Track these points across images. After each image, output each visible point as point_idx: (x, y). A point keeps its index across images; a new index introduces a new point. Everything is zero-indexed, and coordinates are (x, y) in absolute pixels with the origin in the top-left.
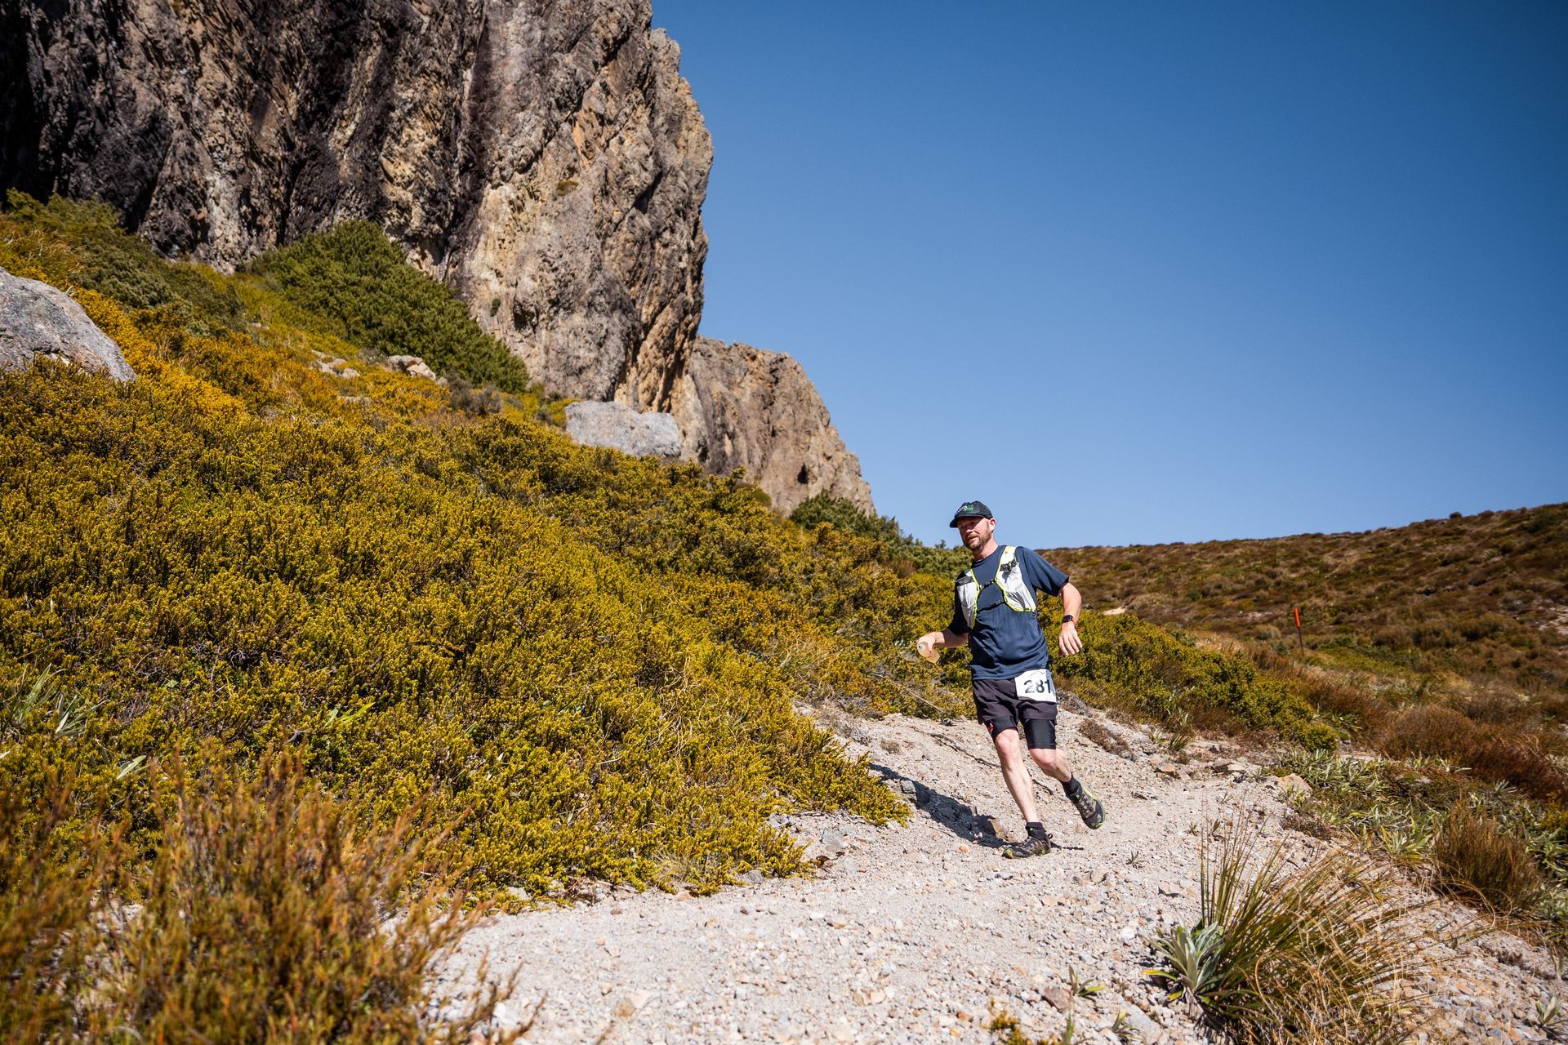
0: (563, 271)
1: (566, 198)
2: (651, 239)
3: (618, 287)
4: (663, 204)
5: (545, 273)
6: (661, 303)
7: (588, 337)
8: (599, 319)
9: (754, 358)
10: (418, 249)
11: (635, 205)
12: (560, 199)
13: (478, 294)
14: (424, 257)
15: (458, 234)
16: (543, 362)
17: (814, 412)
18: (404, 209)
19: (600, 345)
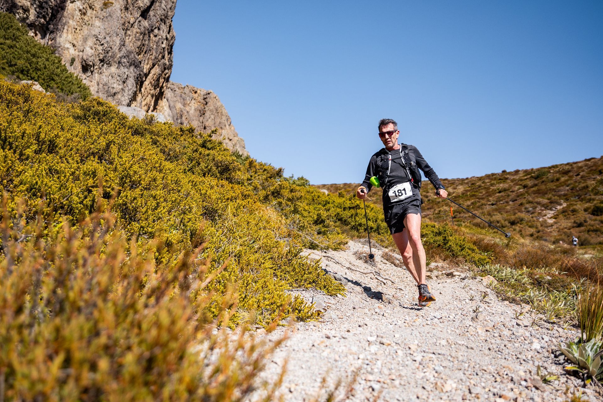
0: (106, 45)
1: (108, 10)
2: (149, 33)
3: (133, 55)
4: (154, 16)
5: (97, 46)
6: (153, 64)
7: (118, 78)
8: (123, 70)
9: (196, 92)
10: (33, 31)
11: (141, 15)
12: (105, 10)
13: (64, 55)
14: (36, 35)
15: (53, 25)
16: (96, 89)
17: (224, 118)
18: (26, 10)
19: (124, 82)
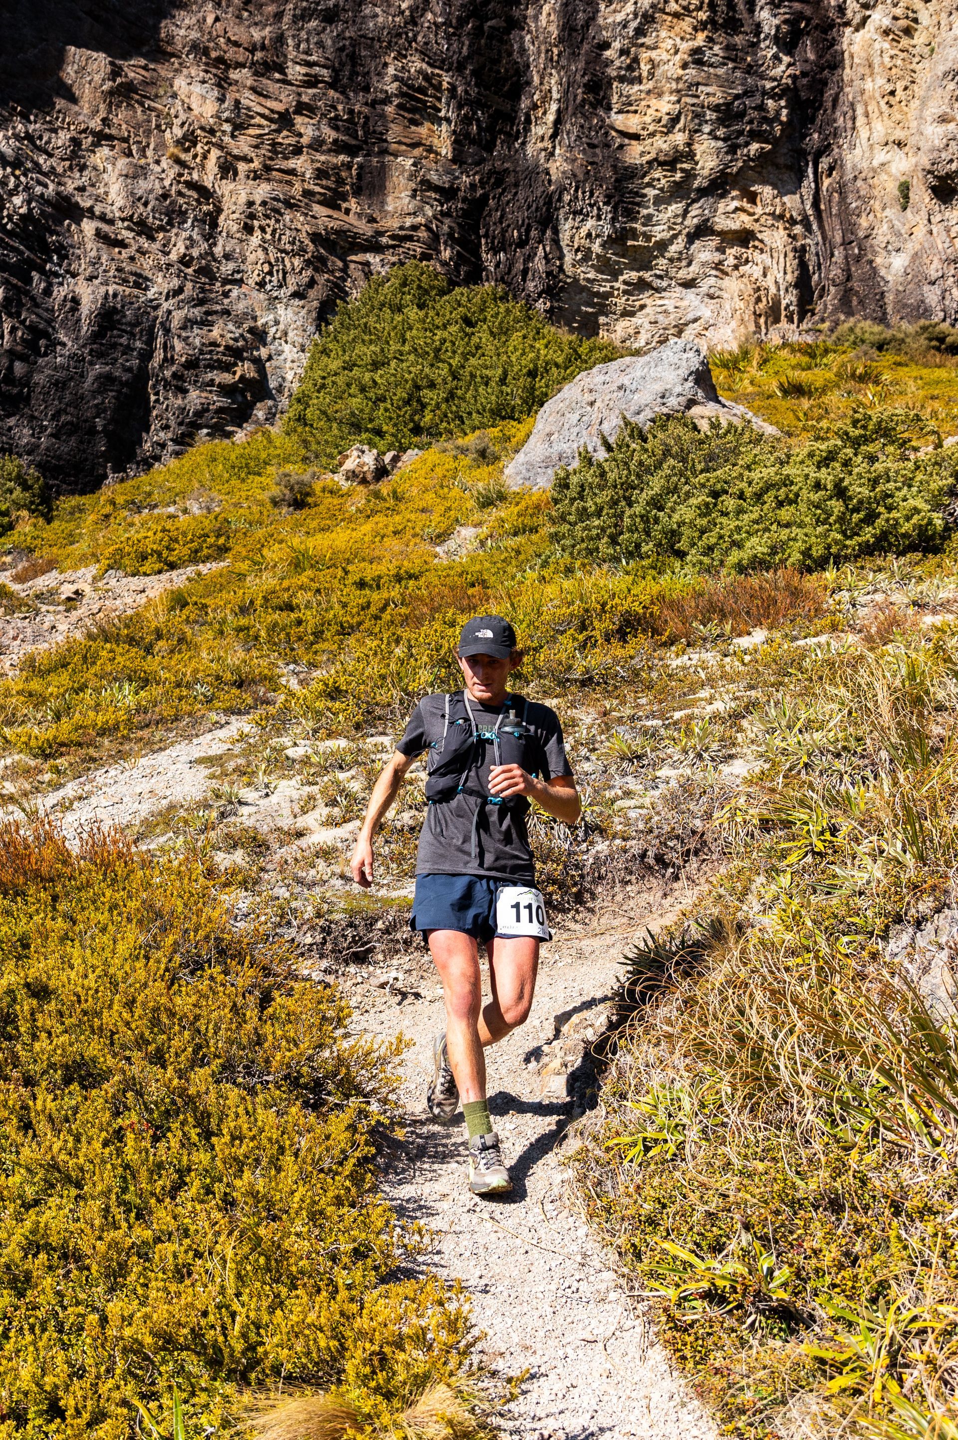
10: (733, 194)
15: (816, 131)
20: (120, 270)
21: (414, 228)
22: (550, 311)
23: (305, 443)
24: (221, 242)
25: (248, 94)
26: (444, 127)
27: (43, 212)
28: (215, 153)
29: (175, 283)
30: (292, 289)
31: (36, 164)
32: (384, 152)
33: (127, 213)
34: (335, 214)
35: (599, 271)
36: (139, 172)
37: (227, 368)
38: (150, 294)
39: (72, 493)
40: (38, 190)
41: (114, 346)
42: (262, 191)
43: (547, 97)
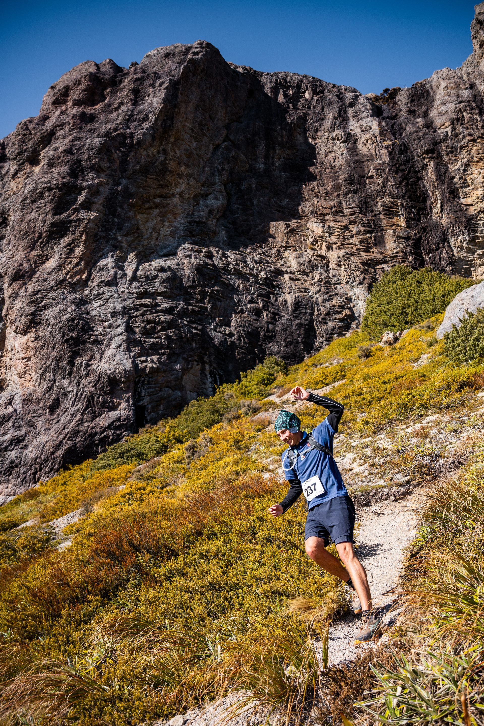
20: (299, 288)
21: (397, 252)
22: (452, 270)
23: (369, 333)
24: (331, 272)
25: (332, 222)
26: (402, 217)
27: (271, 276)
28: (324, 244)
29: (318, 288)
30: (358, 282)
31: (267, 261)
32: (382, 230)
33: (298, 269)
34: (369, 254)
35: (467, 252)
36: (300, 256)
37: (340, 313)
38: (310, 294)
39: (294, 364)
40: (268, 269)
41: (301, 313)
42: (342, 252)
43: (436, 199)
